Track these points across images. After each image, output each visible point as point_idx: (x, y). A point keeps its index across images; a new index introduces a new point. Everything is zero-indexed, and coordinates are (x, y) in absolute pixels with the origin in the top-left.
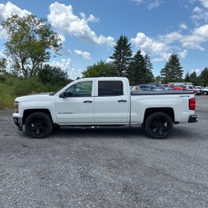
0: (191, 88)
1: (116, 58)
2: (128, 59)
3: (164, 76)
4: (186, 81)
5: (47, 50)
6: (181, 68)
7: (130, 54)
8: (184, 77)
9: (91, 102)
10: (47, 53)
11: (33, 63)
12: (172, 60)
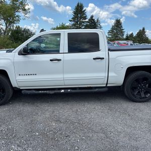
0: (131, 45)
1: (74, 21)
2: (84, 22)
3: (110, 36)
4: (126, 40)
5: (17, 14)
6: (123, 30)
7: (85, 18)
8: (125, 37)
9: (59, 60)
10: (17, 16)
11: (6, 24)
12: (117, 24)
